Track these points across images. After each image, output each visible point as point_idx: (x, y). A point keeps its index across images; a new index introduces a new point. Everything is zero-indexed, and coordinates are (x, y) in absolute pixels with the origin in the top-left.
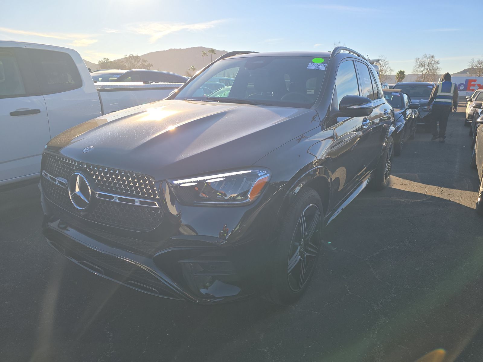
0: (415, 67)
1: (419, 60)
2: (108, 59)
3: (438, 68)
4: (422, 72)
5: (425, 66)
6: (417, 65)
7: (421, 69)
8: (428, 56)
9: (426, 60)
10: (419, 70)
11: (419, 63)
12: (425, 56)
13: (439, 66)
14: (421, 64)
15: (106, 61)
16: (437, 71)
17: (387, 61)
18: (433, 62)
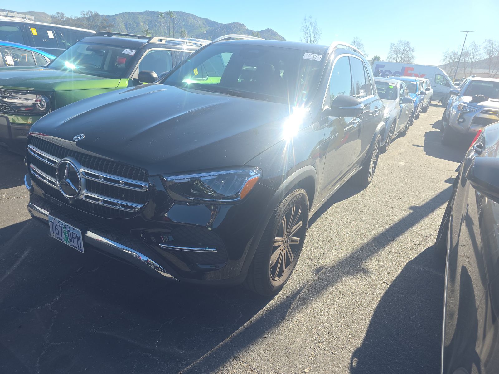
0: (389, 53)
1: (394, 46)
2: (62, 14)
3: (412, 56)
4: (397, 59)
5: (400, 53)
6: (392, 51)
7: (395, 56)
8: (403, 42)
9: (402, 47)
10: (393, 56)
11: (394, 49)
12: (401, 42)
13: (413, 54)
14: (396, 50)
15: (61, 16)
16: (412, 60)
17: (361, 44)
18: (408, 49)
